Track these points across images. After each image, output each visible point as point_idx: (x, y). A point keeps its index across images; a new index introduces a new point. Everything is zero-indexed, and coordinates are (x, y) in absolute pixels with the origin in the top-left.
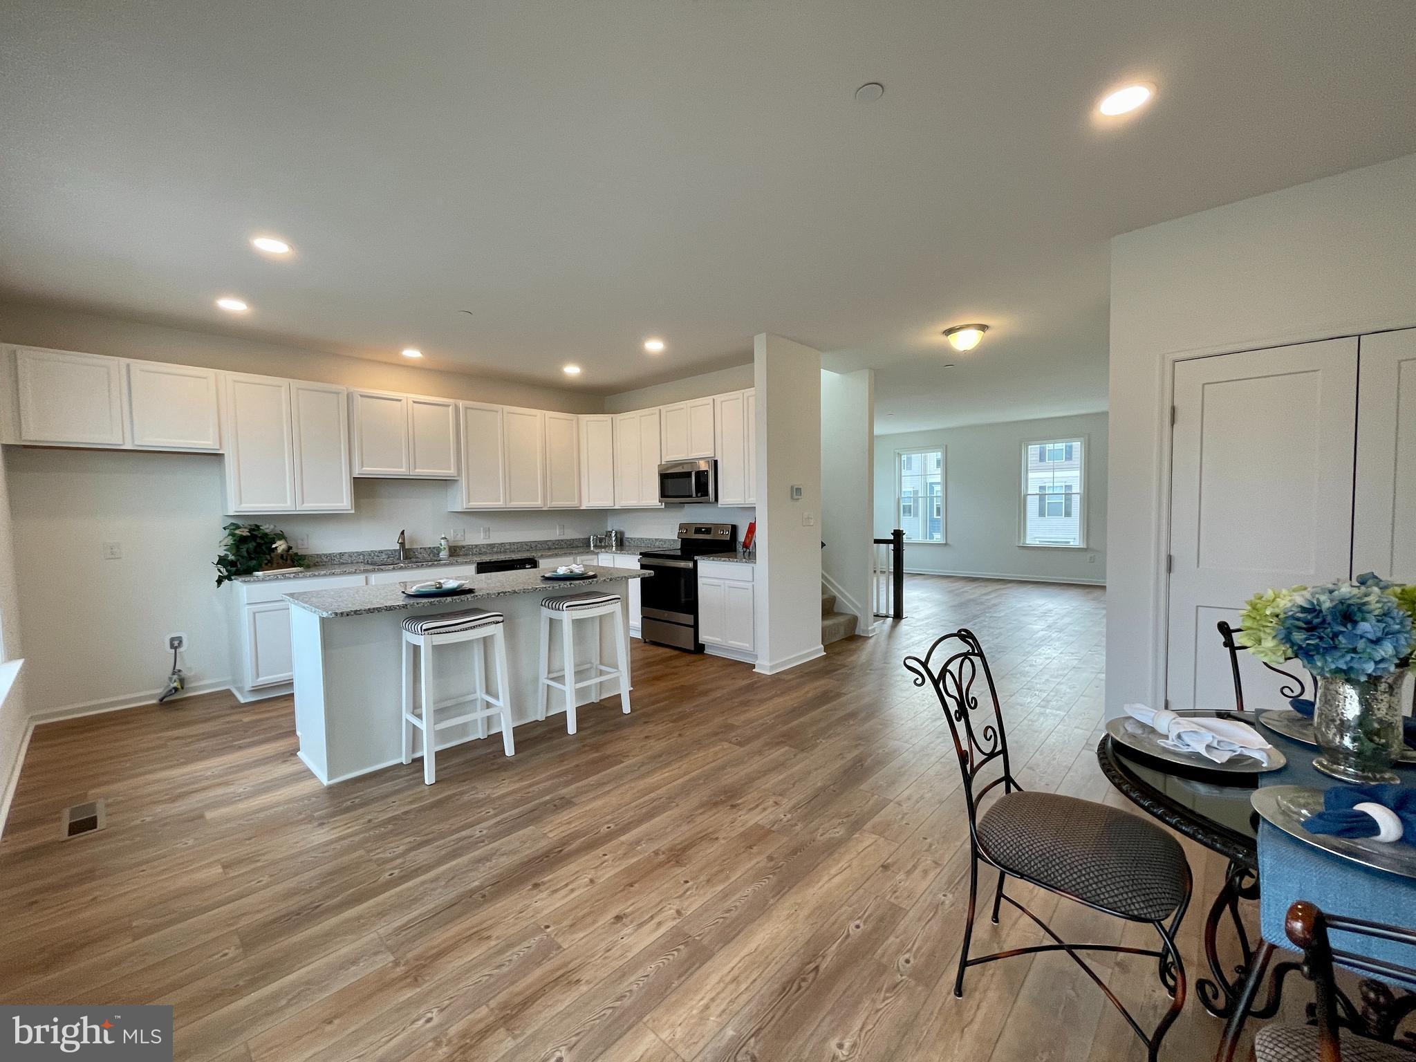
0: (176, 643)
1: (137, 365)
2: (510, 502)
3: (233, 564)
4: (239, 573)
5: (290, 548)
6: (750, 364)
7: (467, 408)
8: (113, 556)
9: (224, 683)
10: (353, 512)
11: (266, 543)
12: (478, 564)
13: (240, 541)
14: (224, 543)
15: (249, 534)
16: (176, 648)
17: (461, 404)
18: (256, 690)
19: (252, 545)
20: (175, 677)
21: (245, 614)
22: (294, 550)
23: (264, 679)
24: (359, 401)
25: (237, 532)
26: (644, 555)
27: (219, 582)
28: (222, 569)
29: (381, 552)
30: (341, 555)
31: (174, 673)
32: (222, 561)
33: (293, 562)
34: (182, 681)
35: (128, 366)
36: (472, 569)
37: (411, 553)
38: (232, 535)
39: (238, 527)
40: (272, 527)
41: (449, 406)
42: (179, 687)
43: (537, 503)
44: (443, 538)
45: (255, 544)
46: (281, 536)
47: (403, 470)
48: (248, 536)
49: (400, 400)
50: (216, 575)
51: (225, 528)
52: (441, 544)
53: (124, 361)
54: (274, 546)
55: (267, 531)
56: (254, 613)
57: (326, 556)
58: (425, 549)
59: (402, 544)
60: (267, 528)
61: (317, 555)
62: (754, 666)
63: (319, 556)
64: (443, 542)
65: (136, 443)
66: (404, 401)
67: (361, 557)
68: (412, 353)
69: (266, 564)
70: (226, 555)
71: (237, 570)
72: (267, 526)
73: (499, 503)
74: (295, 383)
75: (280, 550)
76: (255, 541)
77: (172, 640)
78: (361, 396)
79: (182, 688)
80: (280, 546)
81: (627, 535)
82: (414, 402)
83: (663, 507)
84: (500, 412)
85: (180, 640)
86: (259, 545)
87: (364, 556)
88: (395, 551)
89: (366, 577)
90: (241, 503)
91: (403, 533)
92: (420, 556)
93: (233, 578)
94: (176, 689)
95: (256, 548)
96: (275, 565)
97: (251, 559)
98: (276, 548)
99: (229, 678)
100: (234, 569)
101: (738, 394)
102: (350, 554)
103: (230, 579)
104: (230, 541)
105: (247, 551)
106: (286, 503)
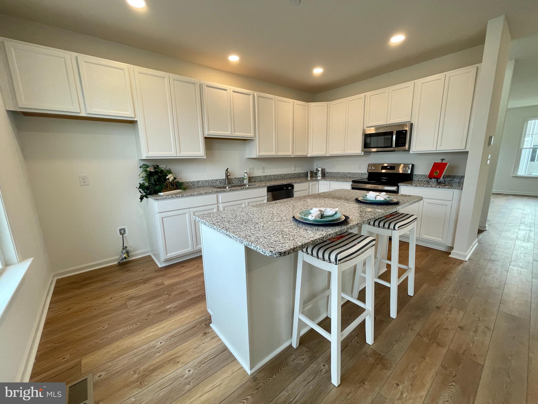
0: (122, 231)
1: (82, 57)
2: (278, 152)
3: (147, 188)
4: (151, 194)
5: (175, 178)
6: (481, 46)
7: (259, 97)
8: (84, 184)
9: (147, 252)
10: (205, 157)
11: (163, 176)
12: (268, 187)
13: (150, 175)
14: (141, 176)
15: (154, 170)
16: (123, 234)
17: (256, 94)
18: (166, 261)
19: (156, 177)
20: (124, 251)
21: (158, 218)
22: (177, 180)
23: (170, 255)
24: (206, 89)
25: (148, 169)
26: (353, 182)
27: (141, 198)
28: (141, 191)
29: (217, 180)
30: (199, 182)
31: (123, 249)
32: (142, 186)
33: (177, 187)
34: (127, 252)
35: (76, 58)
37: (231, 181)
38: (146, 171)
39: (148, 167)
40: (165, 166)
41: (250, 95)
42: (127, 257)
43: (289, 153)
44: (245, 173)
45: (157, 177)
46: (170, 172)
47: (229, 133)
48: (153, 172)
49: (226, 90)
50: (139, 195)
51: (140, 167)
52: (245, 176)
53: (74, 54)
54: (167, 177)
55: (163, 169)
56: (162, 218)
57: (192, 182)
58: (237, 178)
59: (227, 176)
60: (163, 167)
61: (187, 182)
62: (450, 253)
64: (246, 175)
65: (88, 112)
66: (228, 91)
67: (208, 183)
68: (234, 58)
69: (164, 188)
70: (144, 183)
71: (150, 192)
72: (162, 166)
73: (272, 153)
74: (172, 76)
75: (171, 180)
76: (157, 174)
77: (120, 230)
78: (207, 86)
79: (128, 256)
80: (170, 177)
81: (327, 171)
82: (234, 92)
83: (363, 154)
84: (274, 100)
85: (124, 230)
86: (160, 177)
88: (223, 180)
89: (217, 195)
90: (148, 152)
91: (227, 170)
92: (234, 182)
93: (148, 196)
94: (125, 258)
95: (158, 178)
96: (169, 189)
97: (156, 185)
98: (169, 178)
99: (149, 249)
100: (148, 191)
101: (441, 75)
102: (203, 182)
103: (147, 197)
104: (144, 174)
105: (154, 181)
106: (172, 152)
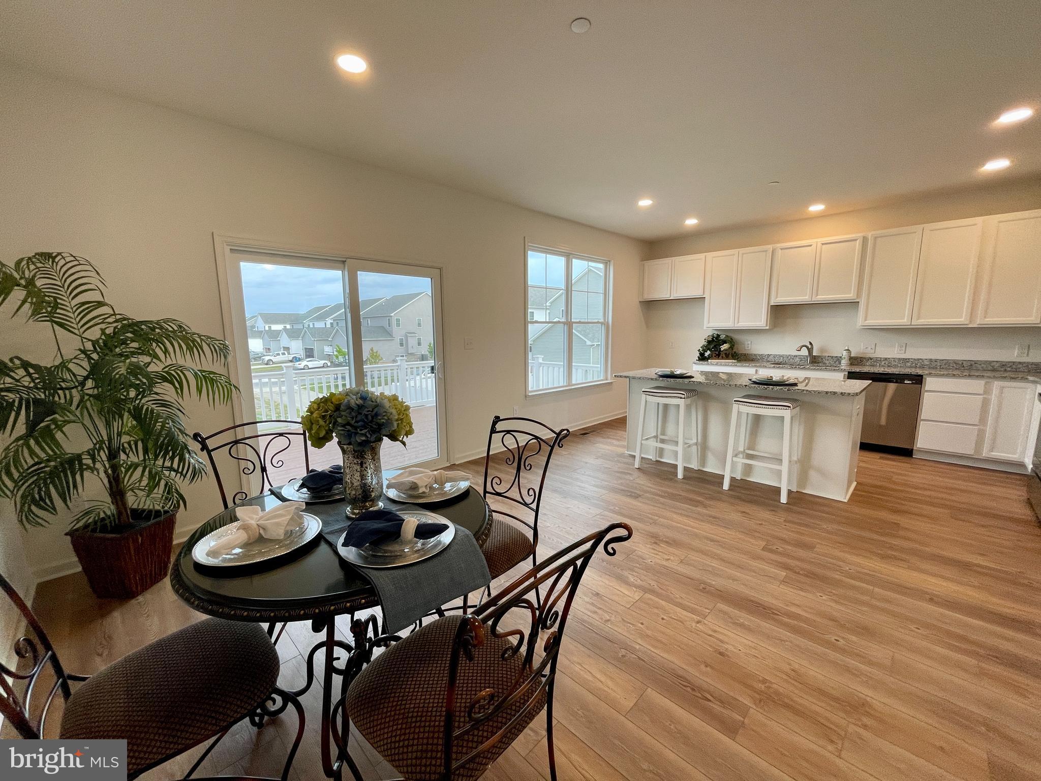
1: (677, 259)
2: (920, 318)
5: (731, 349)
7: (874, 238)
10: (768, 328)
11: (718, 345)
12: (850, 372)
13: (708, 343)
17: (869, 236)
24: (781, 252)
30: (769, 355)
33: (733, 357)
36: (840, 376)
37: (819, 359)
41: (856, 240)
44: (845, 350)
45: (713, 345)
46: (729, 342)
47: (807, 297)
48: (711, 341)
49: (811, 246)
54: (721, 347)
57: (760, 355)
59: (811, 353)
63: (755, 355)
65: (674, 296)
66: (814, 246)
67: (782, 358)
68: (817, 208)
69: (715, 356)
73: (904, 322)
74: (742, 251)
76: (714, 343)
78: (783, 249)
80: (724, 347)
82: (823, 244)
84: (920, 232)
86: (715, 346)
87: (783, 358)
88: (805, 357)
90: (709, 323)
91: (810, 344)
92: (827, 362)
96: (720, 357)
106: (730, 322)
